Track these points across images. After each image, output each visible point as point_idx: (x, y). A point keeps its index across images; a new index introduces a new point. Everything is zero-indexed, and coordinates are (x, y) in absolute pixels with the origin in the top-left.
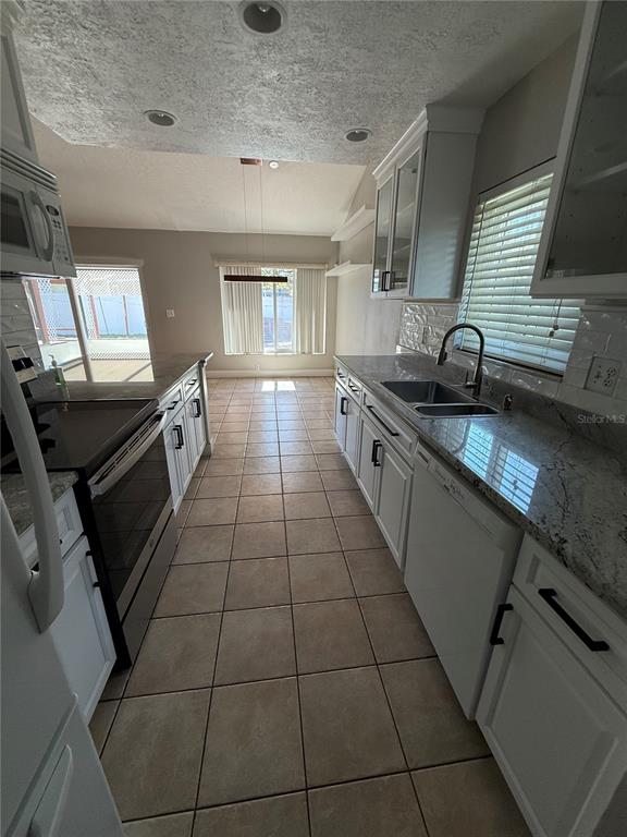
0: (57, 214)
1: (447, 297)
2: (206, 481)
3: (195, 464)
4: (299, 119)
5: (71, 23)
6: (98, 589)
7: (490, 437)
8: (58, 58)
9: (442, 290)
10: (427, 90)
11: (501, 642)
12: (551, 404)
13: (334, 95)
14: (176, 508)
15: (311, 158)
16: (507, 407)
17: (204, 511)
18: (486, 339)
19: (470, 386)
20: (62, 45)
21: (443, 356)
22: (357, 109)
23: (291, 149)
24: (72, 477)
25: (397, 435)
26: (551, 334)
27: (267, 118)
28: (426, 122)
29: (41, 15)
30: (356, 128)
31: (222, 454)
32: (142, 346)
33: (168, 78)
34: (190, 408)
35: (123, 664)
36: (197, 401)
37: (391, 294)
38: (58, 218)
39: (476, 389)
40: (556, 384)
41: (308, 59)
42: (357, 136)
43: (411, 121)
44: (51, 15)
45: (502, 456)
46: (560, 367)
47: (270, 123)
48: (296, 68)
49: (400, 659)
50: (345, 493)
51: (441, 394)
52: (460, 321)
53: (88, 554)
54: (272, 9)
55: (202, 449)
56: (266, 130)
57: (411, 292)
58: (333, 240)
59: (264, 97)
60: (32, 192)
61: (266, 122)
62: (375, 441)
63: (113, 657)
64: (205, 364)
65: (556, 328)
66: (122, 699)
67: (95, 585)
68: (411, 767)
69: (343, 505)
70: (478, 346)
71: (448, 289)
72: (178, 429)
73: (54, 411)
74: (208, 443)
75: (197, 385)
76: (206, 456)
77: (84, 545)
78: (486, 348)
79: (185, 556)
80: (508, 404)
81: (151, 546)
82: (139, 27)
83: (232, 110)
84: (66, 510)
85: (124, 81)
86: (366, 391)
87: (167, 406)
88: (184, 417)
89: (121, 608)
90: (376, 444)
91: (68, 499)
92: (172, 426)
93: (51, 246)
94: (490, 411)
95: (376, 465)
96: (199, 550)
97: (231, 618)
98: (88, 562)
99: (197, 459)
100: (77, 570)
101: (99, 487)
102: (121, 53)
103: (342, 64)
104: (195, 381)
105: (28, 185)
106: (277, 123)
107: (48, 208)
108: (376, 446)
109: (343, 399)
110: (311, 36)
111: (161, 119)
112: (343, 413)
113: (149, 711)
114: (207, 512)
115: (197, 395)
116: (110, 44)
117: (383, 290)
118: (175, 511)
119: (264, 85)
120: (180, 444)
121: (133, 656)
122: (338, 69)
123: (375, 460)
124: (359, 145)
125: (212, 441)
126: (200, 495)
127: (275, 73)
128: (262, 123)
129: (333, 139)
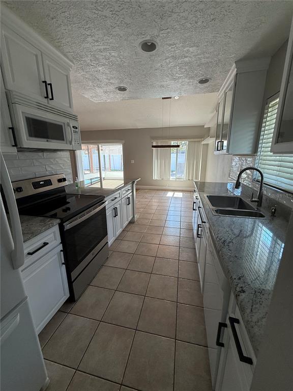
0: (77, 128)
1: (249, 153)
2: (129, 233)
3: (125, 225)
4: (175, 79)
5: (88, 65)
6: (64, 266)
8: (86, 76)
9: (247, 149)
10: (233, 55)
11: (222, 345)
13: (187, 67)
15: (185, 94)
16: (273, 215)
19: (255, 201)
20: (87, 72)
23: (175, 91)
24: (58, 221)
25: (205, 222)
28: (236, 70)
29: (79, 65)
30: (202, 78)
31: (139, 222)
32: (121, 175)
34: (124, 201)
35: (71, 300)
36: (128, 198)
38: (76, 130)
39: (259, 202)
41: (172, 56)
42: (203, 82)
43: (229, 70)
44: (82, 64)
47: (163, 83)
48: (167, 61)
49: (189, 341)
50: (189, 250)
51: (241, 204)
53: (61, 251)
54: (152, 43)
55: (130, 219)
56: (162, 86)
57: (228, 151)
58: (205, 127)
59: (158, 74)
60: (68, 123)
61: (161, 83)
63: (68, 295)
64: (135, 183)
66: (68, 313)
67: (63, 264)
69: (186, 255)
70: (260, 178)
71: (251, 149)
72: (115, 209)
73: (74, 197)
74: (134, 217)
75: (130, 191)
76: (132, 222)
77: (61, 247)
78: (265, 180)
79: (110, 263)
80: (273, 213)
81: (93, 254)
82: (107, 61)
83: (147, 81)
84: (54, 232)
85: (107, 79)
86: (200, 200)
87: (111, 199)
88: (120, 204)
89: (73, 277)
90: (199, 226)
91: (56, 229)
92: (113, 207)
93: (72, 139)
94: (262, 216)
95: (198, 237)
96: (116, 262)
97: (118, 294)
98: (60, 253)
99: (127, 223)
100: (56, 256)
101: (68, 226)
102: (104, 71)
103: (187, 55)
104: (129, 190)
105: (67, 120)
106: (165, 82)
107: (73, 127)
108: (199, 227)
109: (194, 203)
110: (170, 48)
111: (122, 89)
112: (194, 210)
113: (75, 322)
114: (125, 246)
115: (130, 196)
116: (100, 68)
117: (217, 150)
118: (109, 243)
119: (156, 70)
120: (116, 215)
121: (76, 297)
122: (186, 57)
123: (198, 235)
124: (206, 85)
125: (137, 216)
126: (124, 239)
127: (159, 65)
128: (159, 84)
129: (193, 84)
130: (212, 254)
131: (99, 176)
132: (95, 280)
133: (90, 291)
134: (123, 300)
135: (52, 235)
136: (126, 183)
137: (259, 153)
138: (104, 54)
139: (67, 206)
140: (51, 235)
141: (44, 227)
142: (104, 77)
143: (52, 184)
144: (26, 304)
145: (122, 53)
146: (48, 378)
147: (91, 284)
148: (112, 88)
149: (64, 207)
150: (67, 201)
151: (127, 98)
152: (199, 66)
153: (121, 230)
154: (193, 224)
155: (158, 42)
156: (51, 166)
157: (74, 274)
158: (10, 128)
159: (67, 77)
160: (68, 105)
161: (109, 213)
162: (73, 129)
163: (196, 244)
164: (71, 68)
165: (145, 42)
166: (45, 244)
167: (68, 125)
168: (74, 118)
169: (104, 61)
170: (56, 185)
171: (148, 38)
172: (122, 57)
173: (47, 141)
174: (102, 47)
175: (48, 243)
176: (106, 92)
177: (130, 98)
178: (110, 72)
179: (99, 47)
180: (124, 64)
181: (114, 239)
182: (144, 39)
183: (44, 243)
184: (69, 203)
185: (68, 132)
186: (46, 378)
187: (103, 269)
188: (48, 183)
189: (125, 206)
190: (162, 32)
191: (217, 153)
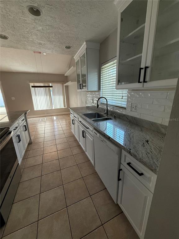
1: (97, 90)
2: (31, 151)
3: (26, 146)
4: (50, 42)
7: (112, 126)
9: (96, 89)
10: (85, 37)
11: (120, 180)
12: (124, 115)
13: (59, 36)
14: (20, 163)
15: (56, 53)
16: (115, 117)
17: (31, 162)
18: (108, 100)
21: (98, 106)
22: (67, 40)
23: (49, 49)
25: (88, 128)
26: (122, 98)
27: (40, 40)
28: (86, 45)
30: (68, 45)
31: (35, 142)
32: (4, 110)
33: (4, 25)
34: (23, 129)
36: (25, 126)
37: (83, 90)
39: (107, 113)
40: (125, 110)
41: (51, 25)
42: (68, 47)
43: (82, 45)
45: (116, 130)
46: (125, 106)
47: (42, 42)
48: (47, 27)
49: (96, 192)
50: (76, 147)
51: (99, 116)
52: (101, 96)
54: (37, 10)
55: (28, 141)
56: (40, 44)
57: (88, 89)
58: (65, 76)
59: (38, 34)
64: (27, 114)
65: (123, 97)
68: (103, 223)
69: (76, 151)
70: (106, 102)
71: (97, 88)
72: (18, 136)
74: (30, 139)
75: (25, 120)
76: (30, 144)
78: (108, 103)
79: (25, 178)
80: (115, 116)
81: (10, 178)
83: (28, 37)
87: (13, 129)
88: (20, 131)
92: (16, 135)
94: (111, 119)
95: (84, 138)
96: (29, 175)
99: (27, 145)
103: (61, 28)
106: (43, 42)
108: (83, 132)
109: (73, 120)
110: (51, 19)
111: (3, 37)
112: (73, 124)
115: (25, 124)
117: (80, 88)
119: (38, 31)
120: (20, 141)
123: (83, 136)
124: (69, 50)
125: (32, 138)
126: (29, 157)
127: (41, 28)
128: (39, 42)
129: (61, 48)
130: (103, 141)
133: (15, 207)
134: (48, 196)
137: (101, 90)
152: (67, 37)
153: (24, 151)
155: (43, 11)
161: (15, 140)
163: (80, 143)
165: (32, 7)
171: (36, 5)
172: (8, 10)
180: (10, 17)
181: (21, 159)
182: (32, 5)
187: (20, 186)
189: (23, 133)
190: (48, 6)
191: (80, 90)
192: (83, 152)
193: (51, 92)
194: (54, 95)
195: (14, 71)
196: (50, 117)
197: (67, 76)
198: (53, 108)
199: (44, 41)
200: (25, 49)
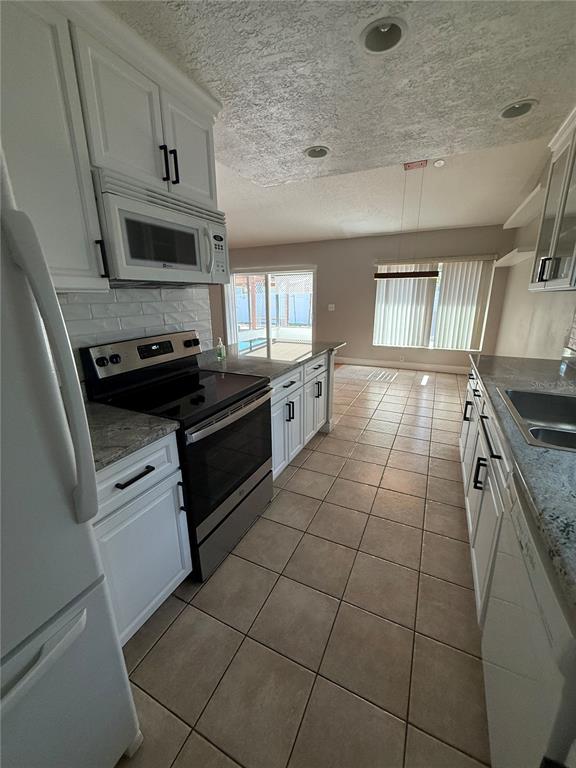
0: (222, 239)
2: (316, 454)
3: (308, 438)
4: (441, 115)
5: (248, 105)
6: (184, 514)
8: (246, 132)
13: (476, 78)
15: (463, 149)
20: (246, 122)
22: (511, 82)
23: (438, 145)
24: (176, 425)
25: (499, 457)
27: (406, 124)
29: (231, 108)
30: (514, 102)
31: (339, 434)
32: (307, 333)
33: (317, 119)
34: (309, 389)
35: (195, 578)
36: (319, 383)
37: (552, 285)
38: (221, 243)
41: (439, 53)
42: (512, 112)
44: (236, 105)
47: (410, 127)
48: (427, 68)
49: (439, 736)
53: (179, 483)
54: (392, 26)
55: (319, 426)
56: (408, 136)
58: (505, 227)
59: (400, 107)
60: (205, 229)
61: (406, 128)
62: (479, 459)
63: (189, 569)
64: (334, 353)
66: (188, 604)
67: (182, 508)
69: (438, 522)
72: (290, 405)
74: (327, 422)
75: (323, 369)
76: (322, 433)
77: (178, 477)
79: (275, 513)
81: (240, 494)
82: (288, 90)
83: (372, 127)
84: (167, 447)
85: (287, 132)
86: (485, 398)
87: (283, 384)
88: (301, 395)
89: (200, 534)
90: (480, 463)
91: (170, 440)
92: (285, 401)
93: (211, 263)
95: (476, 487)
96: (285, 513)
97: (285, 583)
98: (178, 490)
99: (312, 434)
100: (170, 493)
101: (194, 437)
102: (281, 113)
103: (481, 43)
104: (320, 366)
105: (203, 224)
106: (417, 126)
107: (215, 237)
108: (479, 465)
109: (468, 403)
110: (436, 31)
111: (317, 152)
112: (466, 419)
113: (199, 625)
114: (305, 482)
115: (322, 379)
116: (273, 110)
117: (541, 279)
118: (274, 473)
119: (397, 95)
120: (291, 418)
121: (204, 575)
122: (475, 49)
123: (476, 481)
124: (521, 119)
125: (334, 421)
126: (305, 466)
127: (406, 81)
128: (402, 130)
129: (486, 122)
130: (525, 551)
131: (265, 336)
132: (242, 544)
133: (232, 564)
134: (295, 598)
135: (163, 452)
136: (316, 353)
138: (281, 74)
139: (199, 392)
140: (161, 453)
141: (148, 435)
142: (281, 128)
143: (172, 351)
144: (102, 589)
145: (320, 66)
146: (140, 732)
147: (233, 552)
148: (296, 152)
149: (194, 395)
150: (201, 383)
151: (326, 173)
152: (509, 68)
153: (299, 448)
154: (462, 450)
155: (408, 19)
156: (175, 315)
157: (202, 530)
158: (97, 242)
159: (208, 134)
160: (208, 193)
161: (277, 414)
162: (213, 241)
163: (467, 500)
164: (216, 116)
165: (375, 25)
166: (150, 469)
167: (206, 234)
168: (218, 218)
169: (282, 91)
170: (179, 353)
171: (384, 13)
172: (320, 75)
173: (164, 266)
174: (277, 58)
175: (153, 469)
176: (284, 163)
177: (336, 172)
178: (294, 114)
179: (271, 59)
180: (325, 92)
181: (284, 464)
182: (372, 19)
183: (148, 467)
184: (203, 387)
185: (204, 247)
186: (136, 733)
187: (258, 527)
188: (166, 347)
189: (310, 400)
191: (539, 287)
192: (464, 542)
193: (437, 293)
194: (443, 301)
195: (348, 236)
196: (412, 374)
197: (514, 231)
198: (431, 347)
199: (419, 122)
200: (368, 167)
